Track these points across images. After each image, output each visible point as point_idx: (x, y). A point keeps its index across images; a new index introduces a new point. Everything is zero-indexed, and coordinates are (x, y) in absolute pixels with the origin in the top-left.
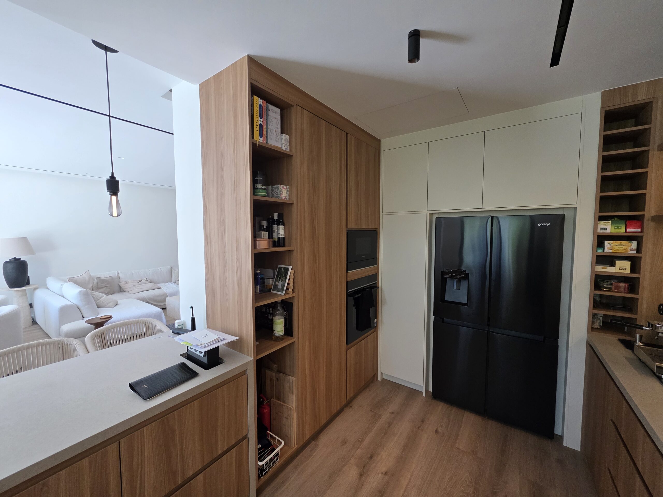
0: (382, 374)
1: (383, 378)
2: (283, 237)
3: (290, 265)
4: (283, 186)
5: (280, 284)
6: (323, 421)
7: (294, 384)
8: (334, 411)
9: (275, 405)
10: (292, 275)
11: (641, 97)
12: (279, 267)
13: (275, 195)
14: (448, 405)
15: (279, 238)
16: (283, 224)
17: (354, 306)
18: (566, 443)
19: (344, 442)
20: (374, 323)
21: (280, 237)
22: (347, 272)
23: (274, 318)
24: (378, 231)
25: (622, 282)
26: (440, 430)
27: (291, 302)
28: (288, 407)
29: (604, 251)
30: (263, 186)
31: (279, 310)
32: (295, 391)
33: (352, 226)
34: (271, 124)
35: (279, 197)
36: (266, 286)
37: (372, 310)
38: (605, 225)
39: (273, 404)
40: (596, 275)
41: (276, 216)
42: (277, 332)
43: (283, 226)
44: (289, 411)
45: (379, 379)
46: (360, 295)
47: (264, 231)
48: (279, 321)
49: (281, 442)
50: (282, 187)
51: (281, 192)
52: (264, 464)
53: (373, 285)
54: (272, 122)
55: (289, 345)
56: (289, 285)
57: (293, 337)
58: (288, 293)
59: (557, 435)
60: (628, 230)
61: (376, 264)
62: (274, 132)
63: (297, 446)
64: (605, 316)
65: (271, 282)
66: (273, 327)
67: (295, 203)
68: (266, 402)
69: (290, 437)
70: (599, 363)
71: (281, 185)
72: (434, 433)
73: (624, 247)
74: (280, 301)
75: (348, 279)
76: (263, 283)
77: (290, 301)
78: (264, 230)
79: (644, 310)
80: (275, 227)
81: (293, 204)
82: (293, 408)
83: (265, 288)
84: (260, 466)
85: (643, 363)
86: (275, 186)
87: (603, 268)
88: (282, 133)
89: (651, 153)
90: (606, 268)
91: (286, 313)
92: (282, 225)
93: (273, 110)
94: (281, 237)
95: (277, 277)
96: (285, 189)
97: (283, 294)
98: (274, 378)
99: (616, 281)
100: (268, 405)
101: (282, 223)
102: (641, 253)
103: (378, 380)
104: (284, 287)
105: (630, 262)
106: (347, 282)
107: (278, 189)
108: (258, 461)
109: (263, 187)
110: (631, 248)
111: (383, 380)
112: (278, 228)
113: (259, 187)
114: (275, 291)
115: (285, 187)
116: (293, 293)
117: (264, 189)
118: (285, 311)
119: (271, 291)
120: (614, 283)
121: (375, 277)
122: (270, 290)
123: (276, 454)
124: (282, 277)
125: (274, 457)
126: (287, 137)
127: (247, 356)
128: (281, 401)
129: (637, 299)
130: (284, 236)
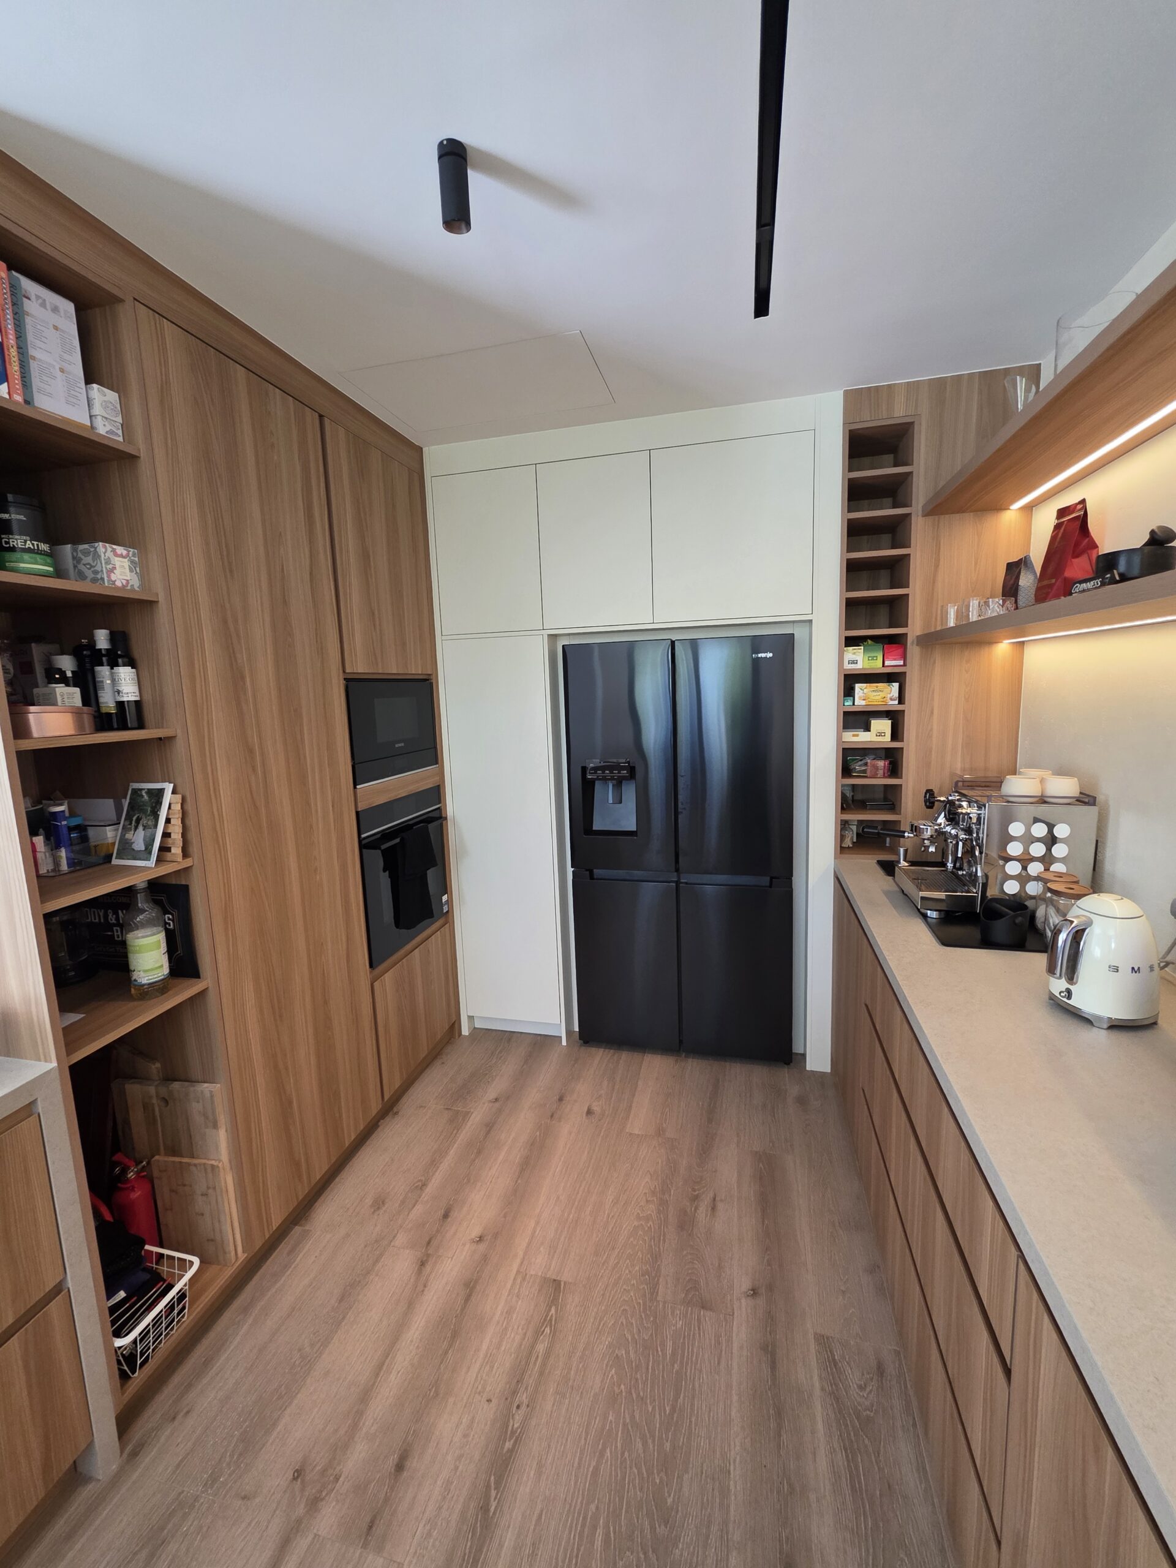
0: (471, 1018)
1: (475, 1028)
2: (135, 701)
3: (165, 782)
4: (114, 547)
5: (138, 839)
6: (320, 1168)
7: (218, 1100)
8: (350, 1136)
9: (165, 1171)
10: (177, 807)
11: (899, 413)
12: (133, 789)
13: (90, 574)
14: (612, 1051)
15: (120, 705)
16: (132, 663)
17: (384, 871)
18: (811, 1065)
19: (379, 1203)
20: (442, 905)
21: (124, 702)
22: (355, 787)
23: (130, 937)
24: (434, 682)
25: (878, 758)
26: (596, 1108)
27: (183, 883)
28: (204, 1164)
29: (854, 704)
30: (35, 543)
31: (143, 911)
32: (223, 1119)
33: (360, 666)
34: (38, 343)
35: (102, 579)
36: (95, 846)
37: (431, 873)
38: (854, 653)
39: (160, 1171)
40: (843, 749)
41: (102, 639)
42: (142, 974)
43: (128, 669)
44: (210, 1175)
45: (465, 1031)
46: (397, 840)
47: (63, 685)
48: (145, 943)
49: (190, 1261)
50: (109, 549)
51: (110, 566)
52: (136, 1338)
53: (430, 815)
54: (43, 339)
55: (191, 999)
56: (170, 837)
57: (201, 976)
58: (168, 860)
59: (797, 1054)
60: (887, 663)
61: (437, 763)
62: (59, 374)
63: (246, 1255)
64: (860, 822)
65: (110, 834)
66: (130, 964)
67: (161, 598)
68: (136, 1170)
69: (223, 1241)
70: (850, 908)
71: (107, 545)
72: (584, 1115)
73: (882, 695)
74: (143, 885)
75: (359, 804)
76: (84, 839)
77: (178, 883)
78: (64, 680)
79: (910, 804)
80: (103, 671)
81: (157, 602)
82: (220, 1165)
83: (93, 853)
84: (126, 1349)
85: (906, 895)
86: (86, 546)
87: (854, 736)
88: (89, 379)
89: (913, 518)
90: (857, 735)
91: (171, 917)
92: (124, 665)
93: (44, 300)
94: (128, 701)
95: (129, 818)
96: (121, 556)
97: (152, 863)
98: (154, 1101)
99: (873, 757)
100: (143, 1177)
101: (126, 660)
102: (904, 704)
103: (463, 1033)
104: (152, 846)
105: (890, 722)
106: (357, 813)
107: (96, 556)
108: (114, 1339)
109: (33, 544)
110: (891, 695)
111: (475, 1031)
112: (112, 675)
113: (19, 544)
114: (123, 859)
115: (120, 550)
116: (183, 859)
117: (37, 553)
118: (166, 912)
119: (110, 862)
120: (869, 761)
121: (436, 793)
122: (108, 858)
123: (175, 1299)
124: (144, 817)
125: (170, 1308)
126: (112, 396)
127: (36, 1060)
128: (182, 1156)
129: (901, 786)
130: (138, 699)
